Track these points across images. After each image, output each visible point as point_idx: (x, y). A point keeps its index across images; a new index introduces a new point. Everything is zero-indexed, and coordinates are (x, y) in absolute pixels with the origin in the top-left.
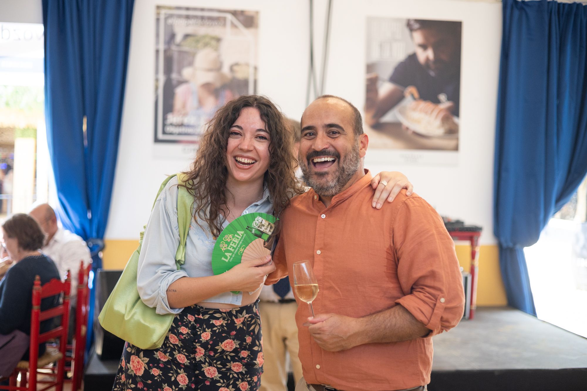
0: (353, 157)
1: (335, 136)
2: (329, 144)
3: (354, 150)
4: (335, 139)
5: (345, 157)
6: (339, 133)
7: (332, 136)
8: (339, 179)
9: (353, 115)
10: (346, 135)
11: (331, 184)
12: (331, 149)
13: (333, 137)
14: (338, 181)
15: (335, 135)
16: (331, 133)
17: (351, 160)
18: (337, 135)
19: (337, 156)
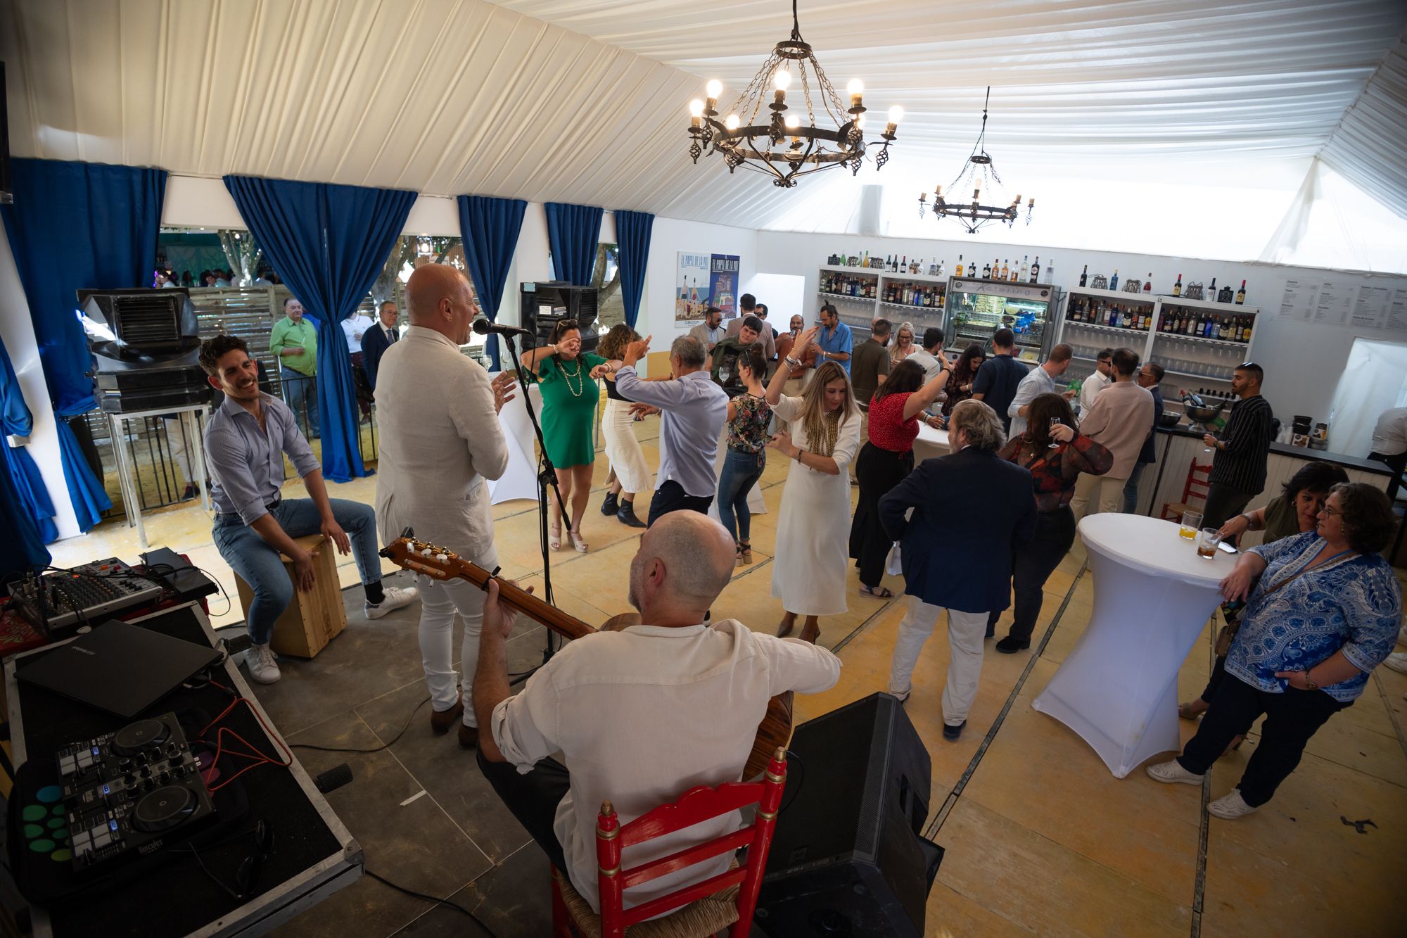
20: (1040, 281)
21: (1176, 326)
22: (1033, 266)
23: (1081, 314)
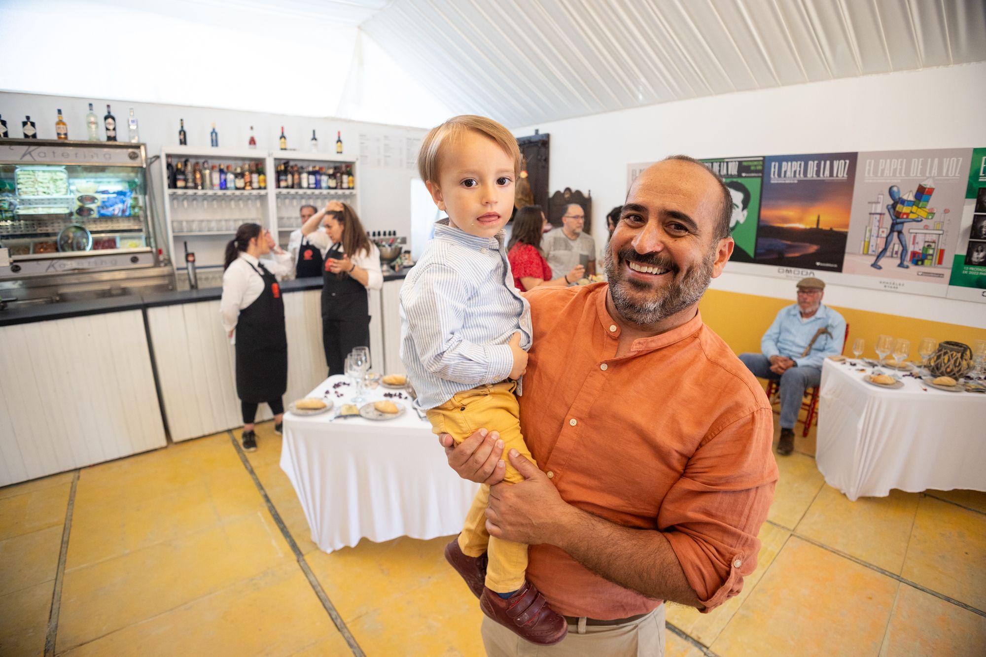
0: (700, 276)
1: (678, 234)
2: (662, 245)
3: (705, 264)
4: (676, 239)
5: (688, 271)
6: (686, 230)
7: (672, 233)
8: (664, 302)
9: (721, 202)
10: (698, 237)
11: (651, 306)
12: (664, 255)
13: (675, 234)
14: (663, 306)
15: (679, 232)
16: (673, 227)
17: (696, 280)
18: (683, 233)
19: (672, 267)
20: (122, 139)
21: (290, 182)
22: (106, 118)
23: (186, 180)
